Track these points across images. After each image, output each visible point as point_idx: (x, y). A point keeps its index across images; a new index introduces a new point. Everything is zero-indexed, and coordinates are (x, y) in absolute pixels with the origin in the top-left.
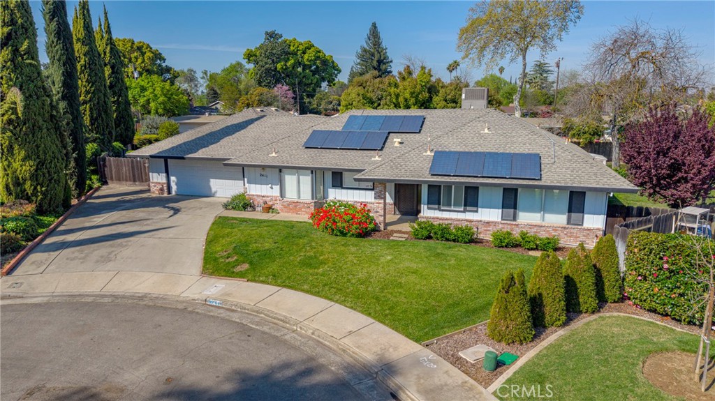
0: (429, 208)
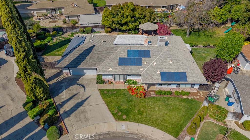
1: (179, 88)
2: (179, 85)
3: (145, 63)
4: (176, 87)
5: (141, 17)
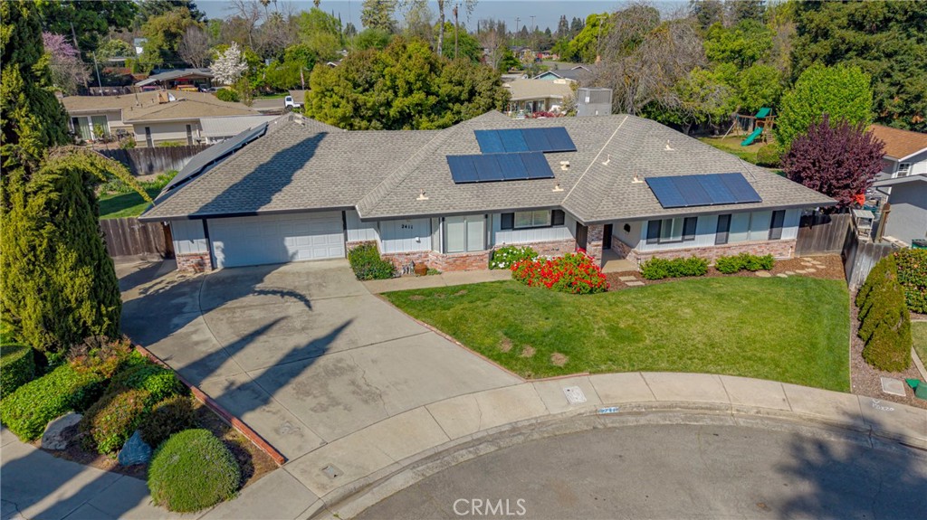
0: (648, 243)
1: (726, 245)
2: (725, 233)
3: (564, 168)
4: (712, 245)
5: (461, 92)
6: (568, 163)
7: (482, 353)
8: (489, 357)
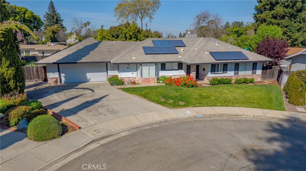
0: (211, 74)
1: (238, 75)
2: (237, 71)
3: (182, 51)
6: (183, 49)
7: (154, 102)
8: (157, 103)
